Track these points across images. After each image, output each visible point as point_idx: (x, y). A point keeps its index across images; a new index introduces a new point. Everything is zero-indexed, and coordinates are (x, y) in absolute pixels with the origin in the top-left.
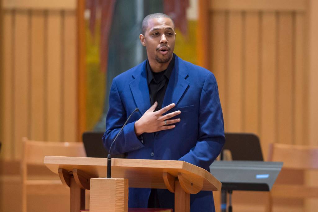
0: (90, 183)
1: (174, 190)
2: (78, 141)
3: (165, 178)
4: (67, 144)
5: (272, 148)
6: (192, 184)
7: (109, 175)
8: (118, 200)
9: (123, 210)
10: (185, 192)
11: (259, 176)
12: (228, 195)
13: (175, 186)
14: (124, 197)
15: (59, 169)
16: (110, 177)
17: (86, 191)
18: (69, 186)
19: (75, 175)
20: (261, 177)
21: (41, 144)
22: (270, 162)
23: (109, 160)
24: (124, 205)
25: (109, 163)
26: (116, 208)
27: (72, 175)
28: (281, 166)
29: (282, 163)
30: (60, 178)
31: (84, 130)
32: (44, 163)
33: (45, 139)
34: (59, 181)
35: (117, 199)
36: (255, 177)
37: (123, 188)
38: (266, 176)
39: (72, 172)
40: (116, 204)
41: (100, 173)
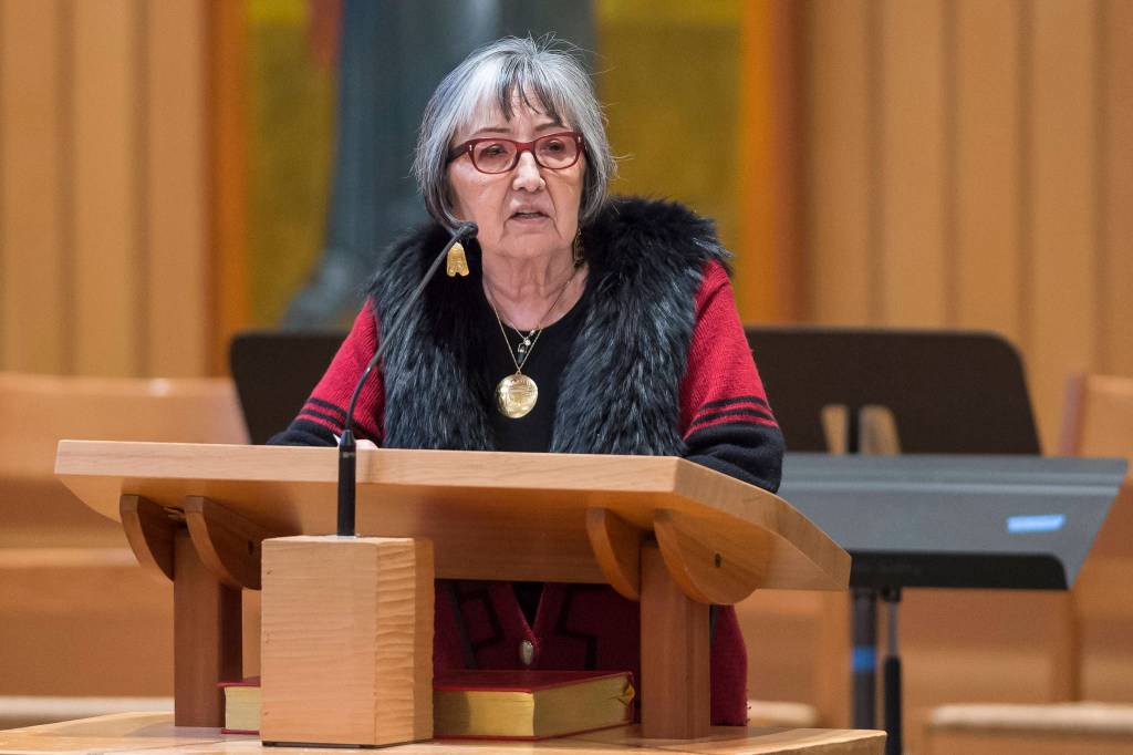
0: (264, 561)
1: (639, 587)
2: (211, 372)
3: (599, 535)
4: (161, 387)
5: (1080, 398)
6: (718, 561)
7: (346, 525)
8: (388, 634)
9: (412, 681)
10: (688, 598)
11: (1018, 524)
12: (883, 608)
13: (640, 573)
14: (412, 621)
15: (125, 496)
16: (352, 534)
17: (247, 594)
18: (172, 577)
19: (196, 522)
20: (1031, 527)
21: (46, 387)
22: (1074, 459)
23: (346, 455)
24: (416, 655)
25: (347, 467)
26: (379, 669)
27: (183, 525)
28: (1117, 478)
29: (1120, 465)
30: (128, 536)
31: (240, 322)
32: (56, 471)
33: (67, 366)
34: (122, 553)
35: (380, 632)
36: (1004, 525)
37: (411, 579)
38: (1052, 523)
39: (182, 511)
40: (376, 654)
41: (305, 516)
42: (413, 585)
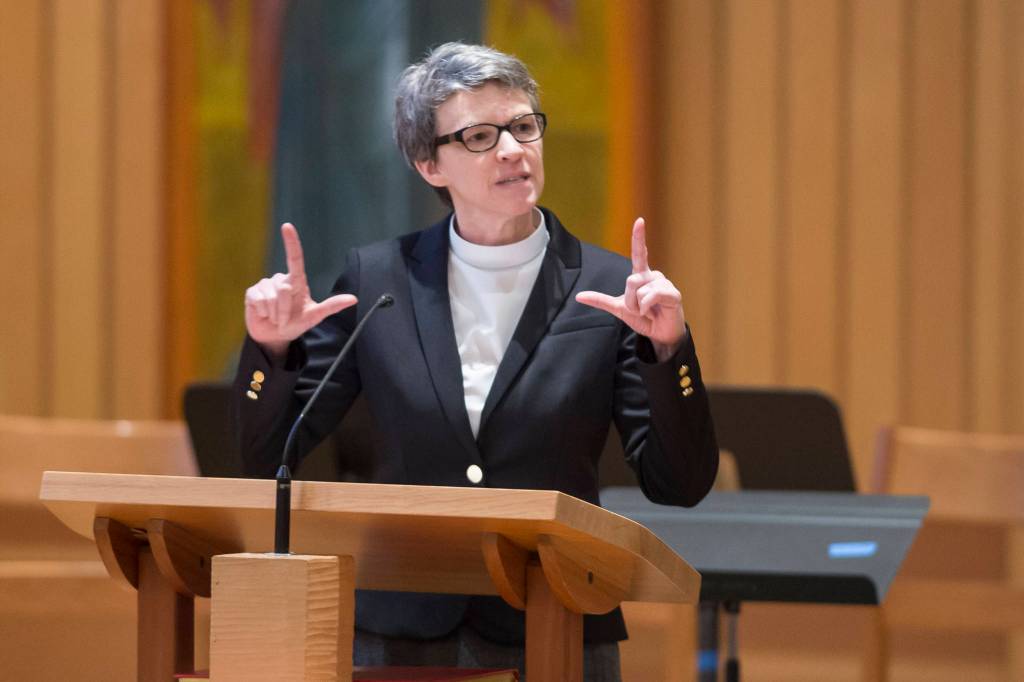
0: (213, 574)
1: (525, 600)
2: (166, 416)
3: (492, 554)
4: (125, 428)
5: (889, 446)
6: (591, 577)
7: (282, 545)
8: (315, 636)
9: (335, 674)
10: (566, 609)
11: (839, 550)
12: (725, 619)
13: (526, 585)
14: (336, 625)
15: (98, 519)
16: (287, 552)
17: (199, 601)
18: (136, 583)
19: (157, 542)
20: (849, 552)
21: (28, 426)
22: (882, 496)
23: (282, 486)
24: (339, 653)
25: (283, 497)
26: (309, 665)
27: (146, 543)
28: (921, 512)
29: (924, 502)
30: (101, 552)
31: (190, 374)
32: (42, 497)
33: (45, 408)
34: (95, 566)
35: (310, 634)
36: (826, 551)
37: (334, 590)
38: (865, 549)
39: (146, 531)
40: (306, 651)
41: (248, 536)
42: (337, 595)
